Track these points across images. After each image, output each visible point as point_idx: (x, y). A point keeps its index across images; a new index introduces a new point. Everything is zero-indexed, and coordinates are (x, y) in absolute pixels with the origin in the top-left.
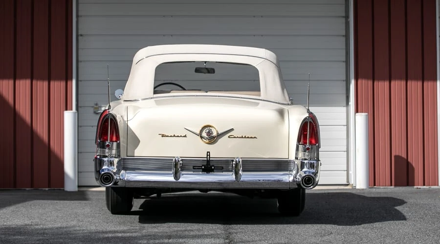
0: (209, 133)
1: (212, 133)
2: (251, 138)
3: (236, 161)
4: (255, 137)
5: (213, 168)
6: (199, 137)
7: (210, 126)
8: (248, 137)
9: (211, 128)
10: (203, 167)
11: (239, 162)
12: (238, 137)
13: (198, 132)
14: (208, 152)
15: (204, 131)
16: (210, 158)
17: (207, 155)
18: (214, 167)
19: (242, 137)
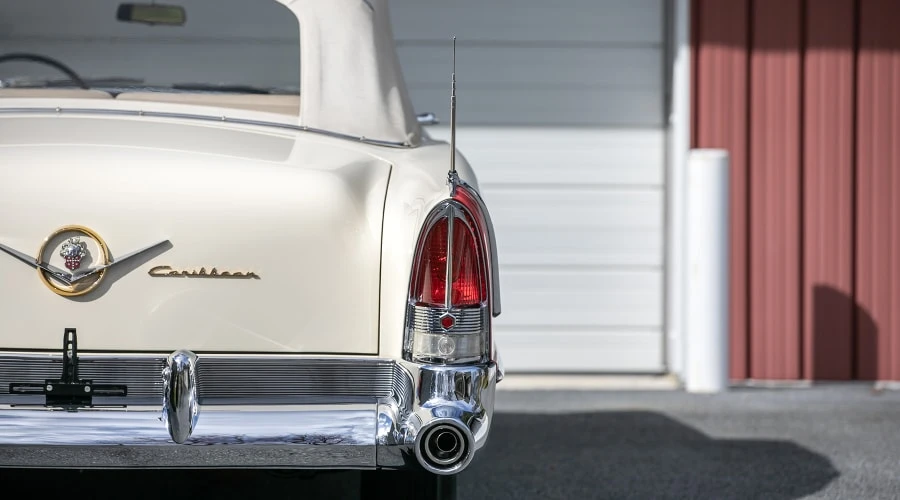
0: (77, 258)
1: (88, 258)
2: (238, 276)
3: (174, 364)
4: (251, 275)
5: (87, 389)
6: (37, 273)
7: (80, 232)
8: (225, 275)
9: (83, 239)
10: (50, 388)
11: (187, 367)
12: (185, 273)
13: (34, 253)
14: (67, 331)
15: (59, 248)
16: (76, 350)
17: (66, 342)
18: (93, 387)
19: (203, 274)
